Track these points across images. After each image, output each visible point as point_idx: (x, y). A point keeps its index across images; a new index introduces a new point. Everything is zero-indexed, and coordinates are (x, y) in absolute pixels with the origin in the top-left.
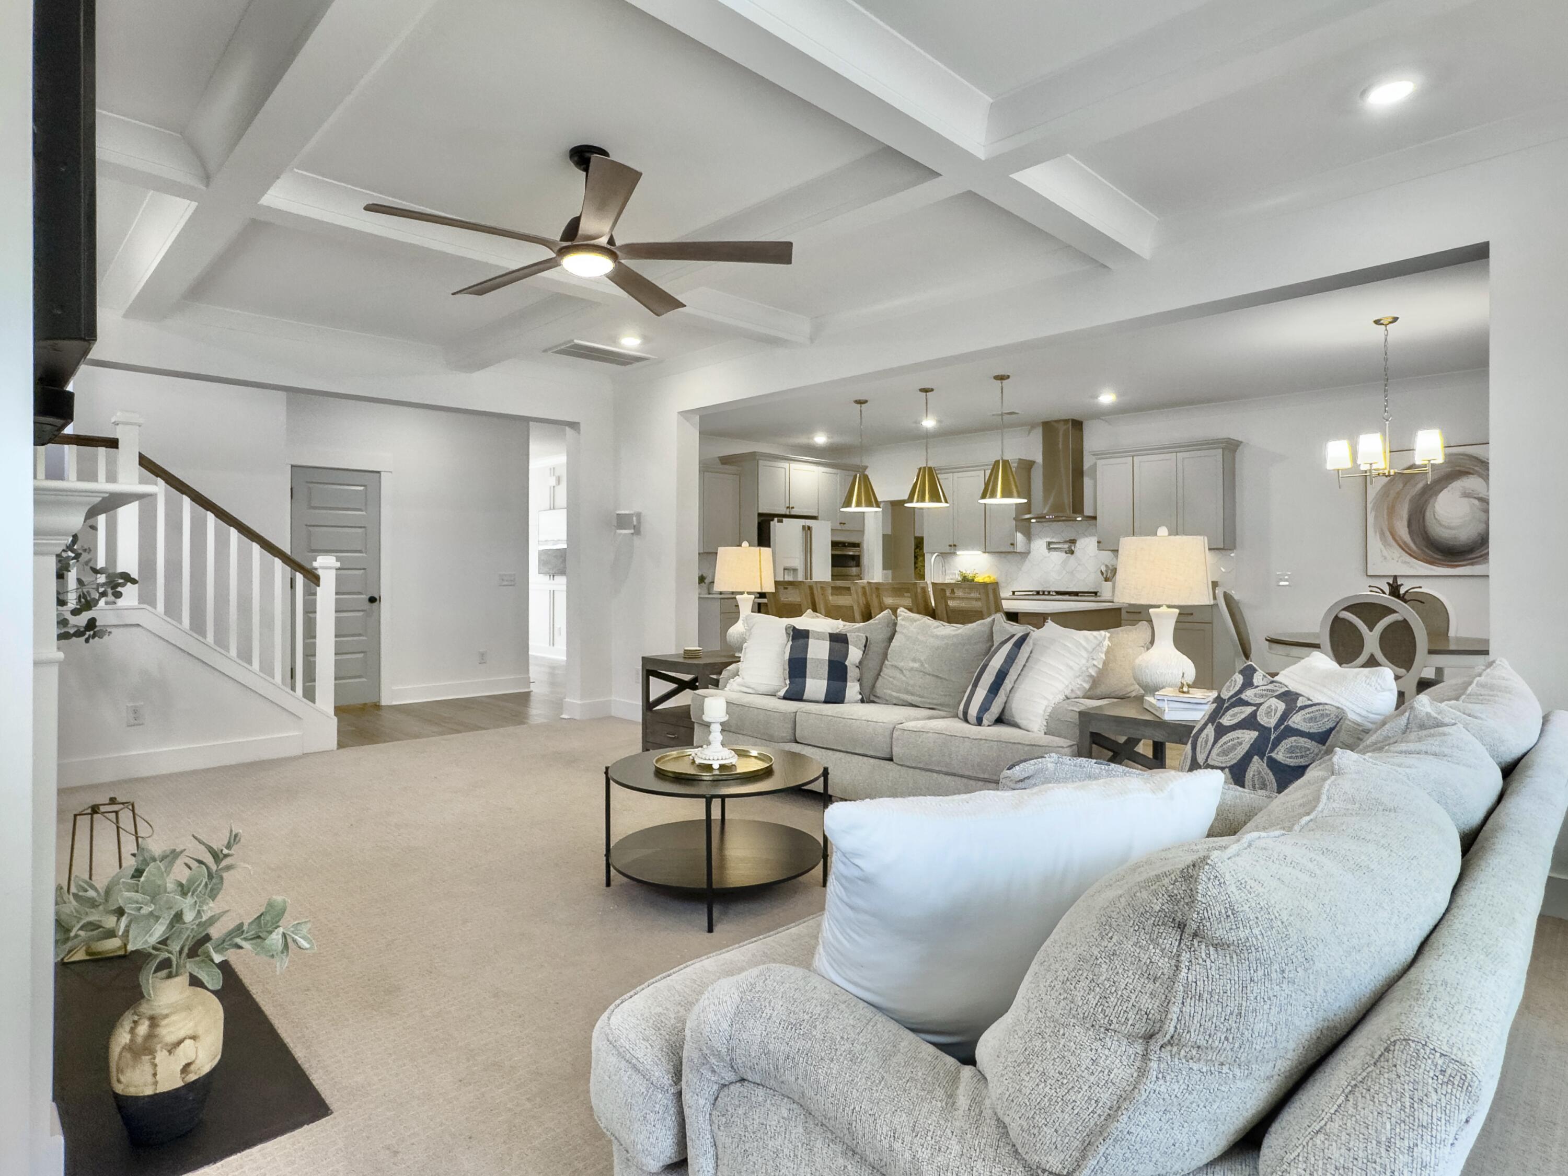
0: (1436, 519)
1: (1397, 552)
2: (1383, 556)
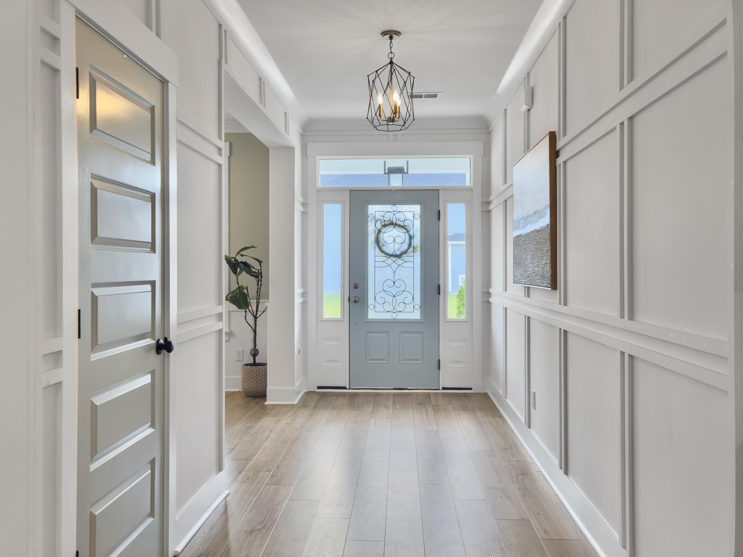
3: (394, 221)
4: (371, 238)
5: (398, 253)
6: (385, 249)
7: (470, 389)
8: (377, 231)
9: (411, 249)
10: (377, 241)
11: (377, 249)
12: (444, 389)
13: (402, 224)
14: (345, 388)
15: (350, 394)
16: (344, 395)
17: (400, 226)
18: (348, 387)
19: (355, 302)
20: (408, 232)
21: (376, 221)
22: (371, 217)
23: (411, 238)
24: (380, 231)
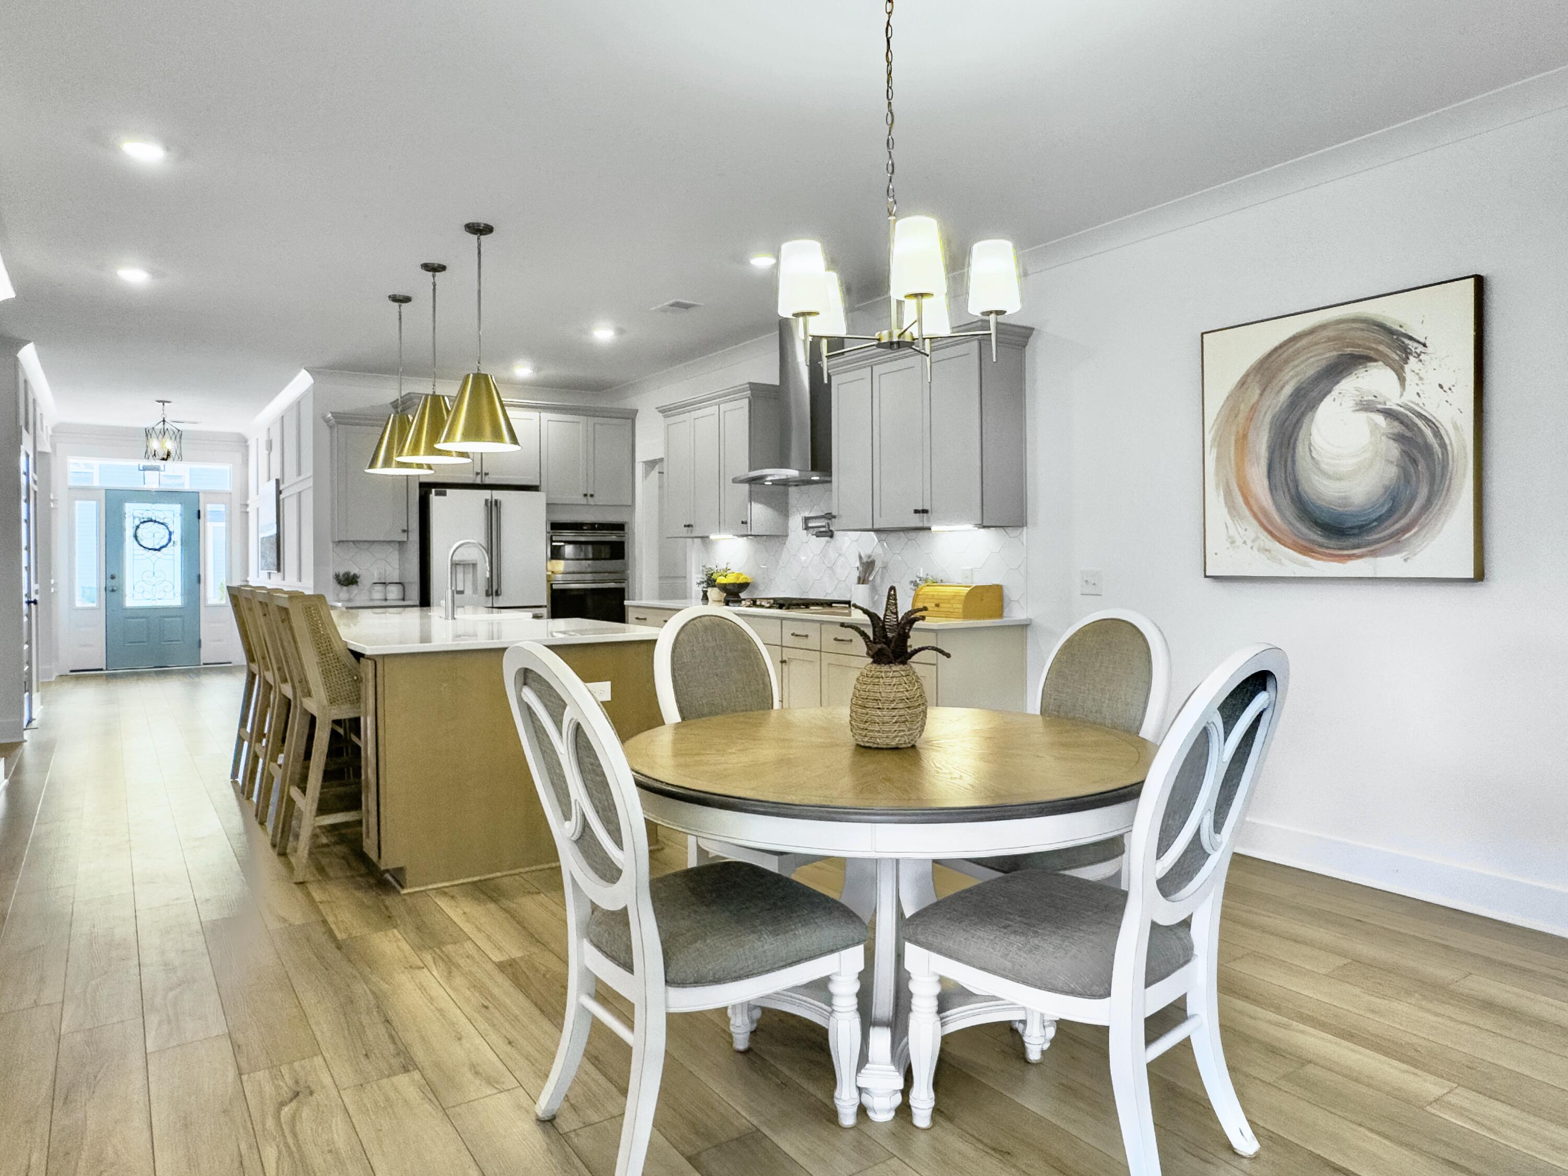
0: (1313, 458)
1: (1252, 529)
2: (1229, 537)
3: (154, 518)
4: (129, 533)
5: (157, 547)
6: (142, 543)
7: (230, 663)
8: (135, 527)
9: (171, 543)
10: (136, 537)
11: (135, 542)
12: (204, 664)
13: (161, 521)
14: (101, 670)
15: (108, 676)
16: (101, 676)
17: (159, 523)
18: (105, 668)
19: (113, 591)
20: (168, 528)
21: (134, 518)
22: (128, 514)
23: (170, 534)
24: (138, 527)
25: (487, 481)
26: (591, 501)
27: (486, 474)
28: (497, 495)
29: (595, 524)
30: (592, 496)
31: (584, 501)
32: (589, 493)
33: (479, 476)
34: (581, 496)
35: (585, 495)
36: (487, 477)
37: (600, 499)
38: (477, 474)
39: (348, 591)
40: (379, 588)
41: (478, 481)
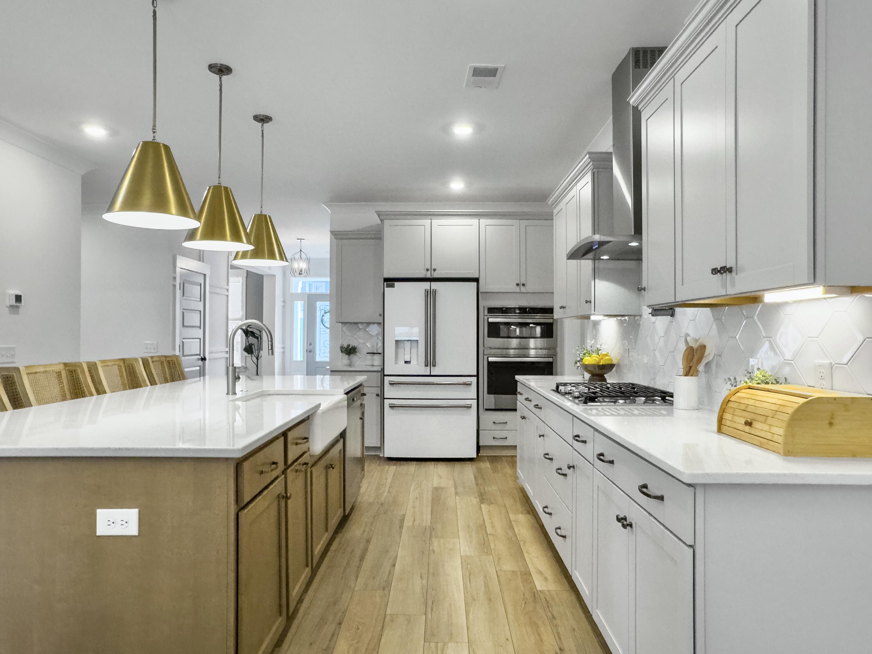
4: (318, 320)
8: (321, 316)
10: (322, 321)
11: (322, 325)
19: (310, 352)
21: (322, 311)
22: (318, 308)
24: (323, 315)
25: (436, 275)
26: (523, 289)
27: (435, 270)
28: (435, 285)
29: (526, 308)
30: (523, 285)
31: (517, 289)
32: (522, 282)
33: (429, 272)
34: (515, 285)
35: (518, 285)
36: (436, 271)
37: (530, 288)
38: (428, 270)
39: (349, 359)
40: (369, 357)
41: (428, 276)
